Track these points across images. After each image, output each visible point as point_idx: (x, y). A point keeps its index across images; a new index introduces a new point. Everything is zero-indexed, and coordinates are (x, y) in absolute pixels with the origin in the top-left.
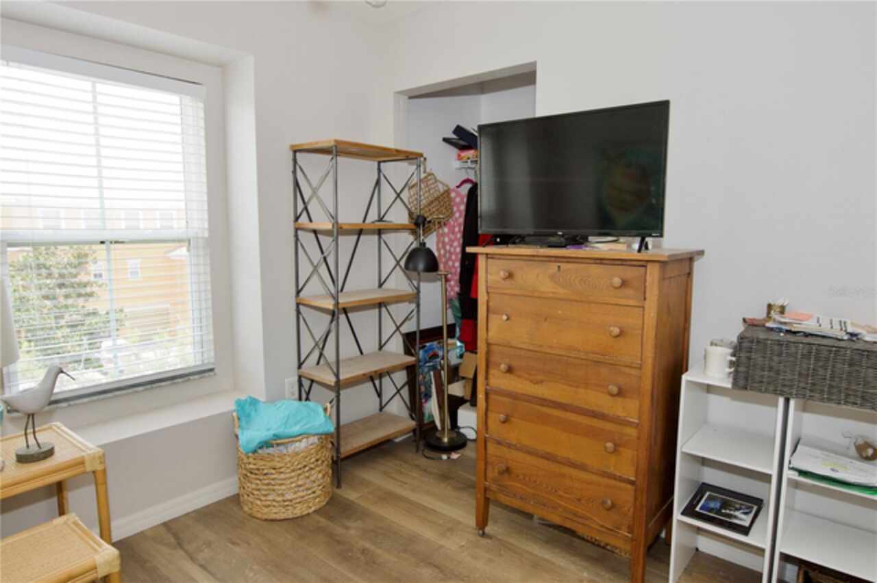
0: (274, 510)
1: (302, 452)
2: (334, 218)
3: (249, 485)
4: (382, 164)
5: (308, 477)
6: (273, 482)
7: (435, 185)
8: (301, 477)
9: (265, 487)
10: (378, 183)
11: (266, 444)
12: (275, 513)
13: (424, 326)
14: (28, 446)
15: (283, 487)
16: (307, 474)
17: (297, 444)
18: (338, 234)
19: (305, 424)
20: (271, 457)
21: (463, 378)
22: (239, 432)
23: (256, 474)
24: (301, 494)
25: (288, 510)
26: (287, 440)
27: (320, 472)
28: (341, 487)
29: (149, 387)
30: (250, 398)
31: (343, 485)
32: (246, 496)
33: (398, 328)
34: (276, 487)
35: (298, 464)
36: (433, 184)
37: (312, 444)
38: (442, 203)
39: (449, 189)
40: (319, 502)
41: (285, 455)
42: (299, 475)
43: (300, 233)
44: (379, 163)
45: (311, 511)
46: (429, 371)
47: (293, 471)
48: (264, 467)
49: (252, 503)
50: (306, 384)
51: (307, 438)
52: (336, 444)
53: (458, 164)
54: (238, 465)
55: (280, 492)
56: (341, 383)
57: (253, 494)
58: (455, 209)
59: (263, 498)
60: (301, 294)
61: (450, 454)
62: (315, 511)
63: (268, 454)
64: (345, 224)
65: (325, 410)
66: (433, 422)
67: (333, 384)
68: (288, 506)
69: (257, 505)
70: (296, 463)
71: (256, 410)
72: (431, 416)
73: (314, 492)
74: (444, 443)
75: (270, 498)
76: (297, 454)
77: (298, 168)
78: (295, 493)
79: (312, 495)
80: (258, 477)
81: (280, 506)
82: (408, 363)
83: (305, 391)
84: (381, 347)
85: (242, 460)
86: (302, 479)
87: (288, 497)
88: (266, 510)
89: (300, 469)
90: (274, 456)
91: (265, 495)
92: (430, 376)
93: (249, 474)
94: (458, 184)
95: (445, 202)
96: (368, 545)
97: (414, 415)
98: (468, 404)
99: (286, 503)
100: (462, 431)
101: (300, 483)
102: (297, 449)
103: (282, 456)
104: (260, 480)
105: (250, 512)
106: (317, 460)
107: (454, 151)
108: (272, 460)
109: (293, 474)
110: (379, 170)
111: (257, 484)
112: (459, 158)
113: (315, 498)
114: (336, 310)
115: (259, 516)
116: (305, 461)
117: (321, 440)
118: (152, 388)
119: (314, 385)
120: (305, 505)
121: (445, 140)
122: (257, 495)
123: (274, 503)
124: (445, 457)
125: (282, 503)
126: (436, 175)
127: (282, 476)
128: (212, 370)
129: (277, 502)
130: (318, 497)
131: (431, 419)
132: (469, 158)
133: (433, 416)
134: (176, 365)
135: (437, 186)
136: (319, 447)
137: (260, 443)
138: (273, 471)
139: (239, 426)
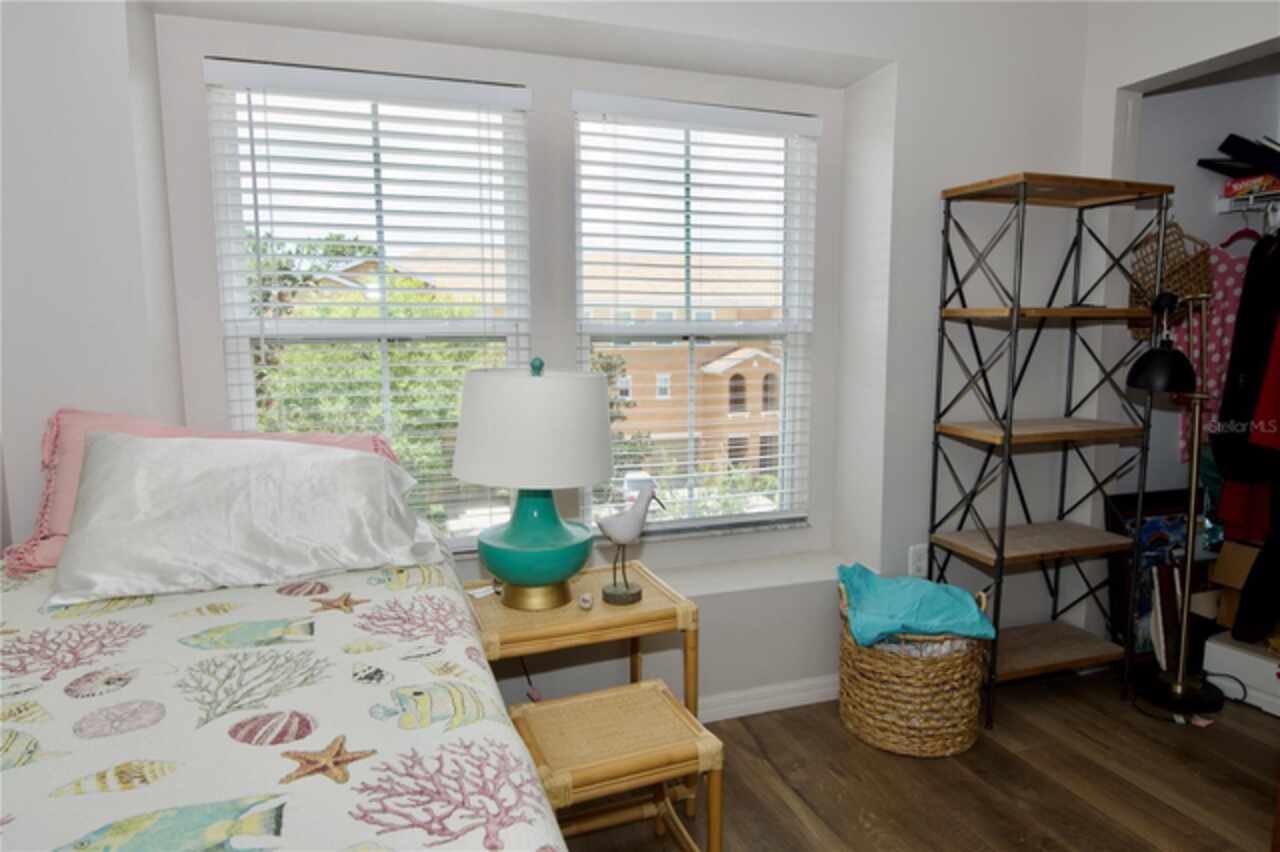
0: (894, 738)
1: (942, 660)
2: (1015, 299)
3: (857, 691)
4: (1086, 213)
5: (948, 701)
6: (894, 696)
7: (1179, 243)
8: (937, 698)
9: (883, 701)
10: (1077, 243)
11: (889, 638)
12: (894, 743)
13: (1151, 486)
14: (615, 584)
15: (910, 707)
16: (947, 696)
17: (936, 646)
18: (1018, 327)
19: (949, 619)
20: (894, 659)
21: (1217, 587)
22: (849, 613)
23: (869, 678)
24: (933, 723)
25: (914, 743)
26: (921, 638)
27: (964, 696)
28: (991, 728)
29: (728, 531)
30: (860, 566)
31: (996, 726)
32: (851, 708)
33: (1099, 486)
34: (899, 704)
35: (935, 677)
36: (1175, 241)
37: (957, 651)
38: (1192, 276)
39: (1208, 250)
40: (961, 742)
41: (916, 659)
42: (936, 694)
43: (948, 324)
44: (1081, 210)
45: (948, 753)
46: (1150, 565)
47: (927, 686)
48: (883, 671)
49: (860, 719)
50: (940, 555)
51: (952, 640)
52: (989, 659)
53: (1224, 205)
54: (841, 659)
55: (903, 713)
56: (1006, 563)
57: (863, 707)
58: (1215, 284)
59: (878, 717)
60: (944, 420)
61: (1191, 716)
62: (954, 756)
63: (892, 653)
64: (1031, 309)
65: (978, 602)
66: (1152, 654)
67: (992, 563)
68: (913, 736)
69: (868, 724)
70: (932, 675)
71: (867, 585)
72: (1148, 642)
73: (955, 726)
74: (1176, 693)
75: (888, 718)
76: (933, 661)
77: (952, 224)
78: (927, 720)
79: (950, 730)
80: (872, 683)
81: (902, 734)
82: (1110, 547)
83: (939, 567)
84: (1062, 515)
85: (850, 654)
86: (938, 701)
87: (916, 723)
88: (880, 735)
89: (937, 685)
90: (899, 657)
91: (882, 713)
92: (1151, 573)
93: (859, 677)
94: (1225, 240)
95: (1199, 273)
96: (1052, 834)
97: (1120, 636)
98: (1228, 634)
99: (912, 732)
100: (1211, 679)
101: (934, 706)
102: (935, 655)
103: (910, 659)
104: (876, 689)
105: (856, 731)
106: (963, 677)
107: (1218, 181)
108: (897, 663)
109: (926, 691)
110: (1080, 222)
111: (870, 694)
112: (1228, 193)
113: (956, 735)
114: (1007, 447)
115: (870, 740)
116: (944, 675)
117: (971, 648)
118: (731, 534)
119: (953, 559)
120: (940, 742)
121: (1204, 164)
122: (869, 709)
123: (894, 728)
124: (1180, 719)
125: (904, 731)
126: (1181, 225)
127: (910, 690)
128: (803, 519)
129: (900, 727)
130: (960, 734)
131: (1148, 649)
132: (1251, 192)
133: (1151, 644)
134: (716, 511)
135: (1183, 245)
136: (968, 658)
137: (882, 634)
138: (896, 680)
139: (849, 605)
